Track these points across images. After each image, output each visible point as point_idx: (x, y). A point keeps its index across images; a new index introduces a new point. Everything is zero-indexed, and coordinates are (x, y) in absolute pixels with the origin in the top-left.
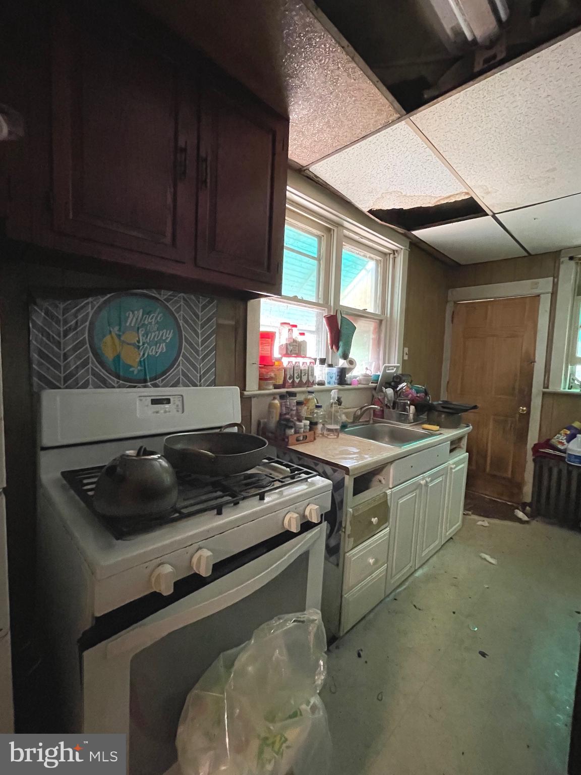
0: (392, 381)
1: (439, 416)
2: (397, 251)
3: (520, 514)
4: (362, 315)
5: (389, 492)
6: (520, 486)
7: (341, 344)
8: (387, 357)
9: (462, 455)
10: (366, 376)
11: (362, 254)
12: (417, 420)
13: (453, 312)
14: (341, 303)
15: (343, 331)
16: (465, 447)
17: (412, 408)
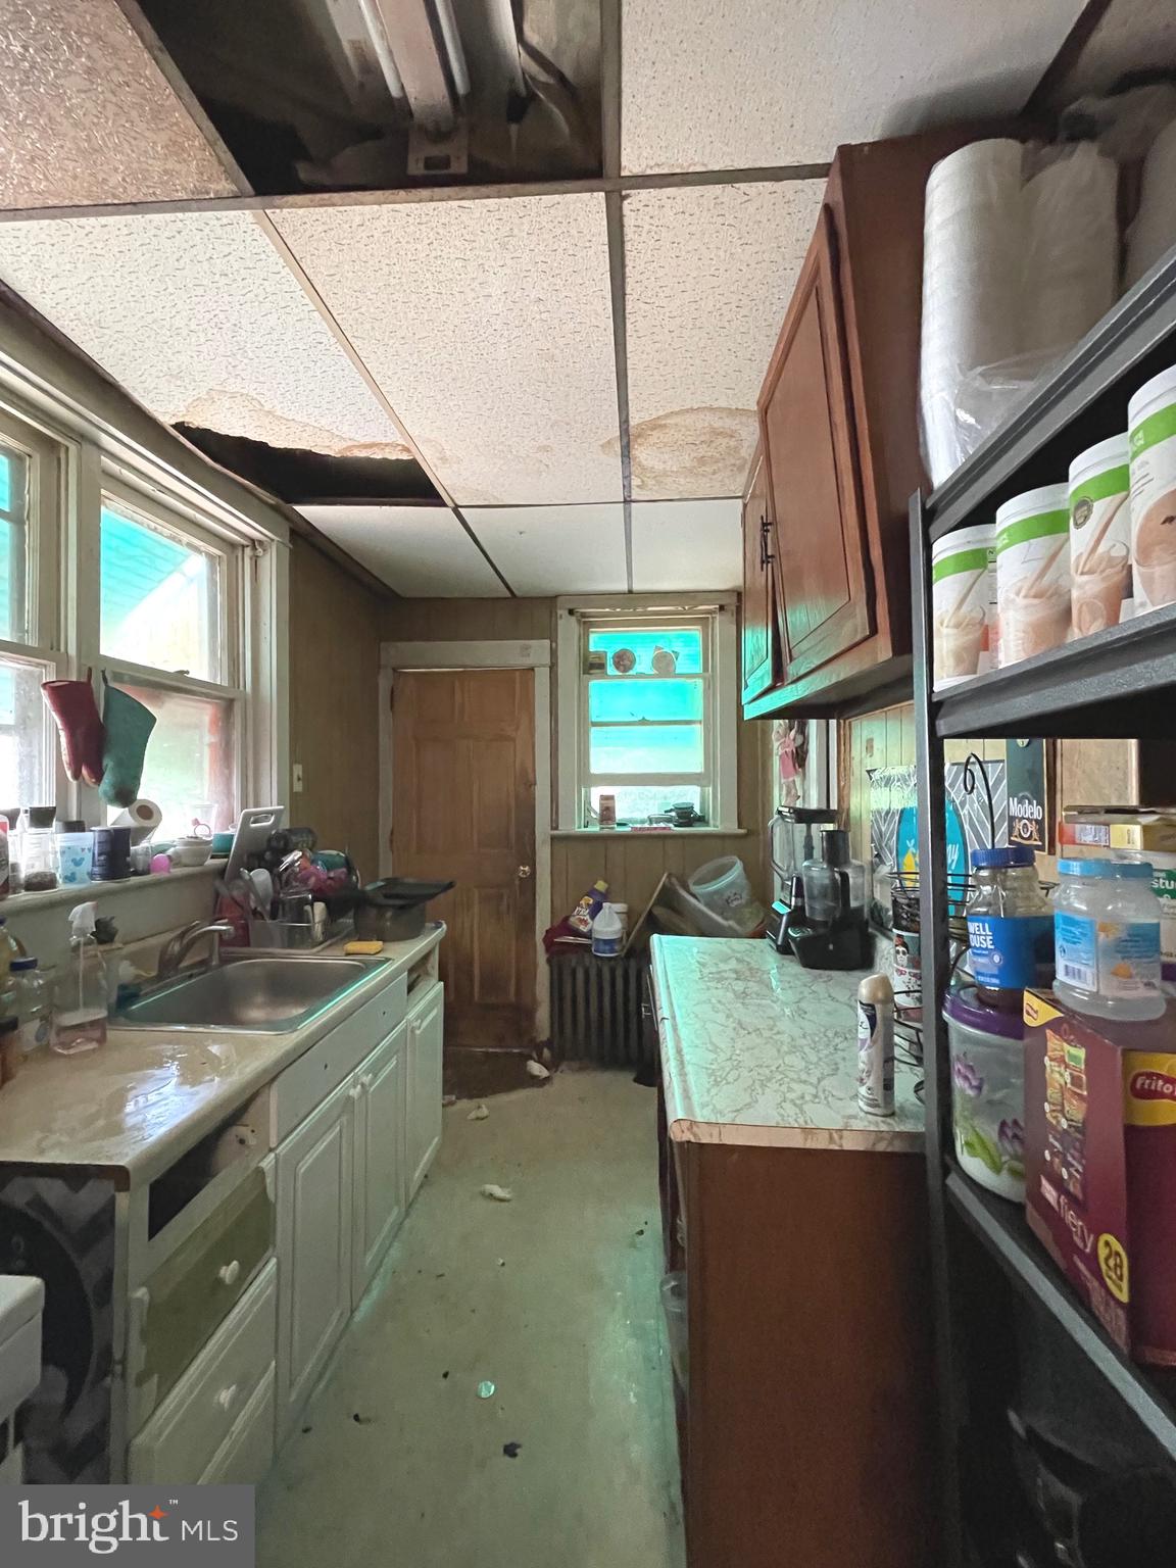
0: (264, 850)
1: (381, 916)
2: (261, 542)
3: (536, 1068)
4: (176, 685)
5: (267, 1163)
7: (108, 763)
8: (250, 792)
9: (433, 990)
10: (195, 842)
11: (167, 532)
12: (332, 935)
13: (392, 692)
15: (115, 729)
16: (435, 972)
17: (319, 907)
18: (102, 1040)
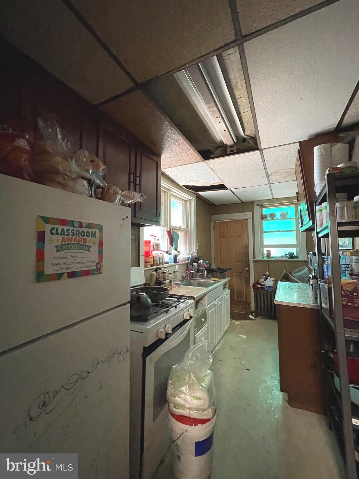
0: (196, 260)
1: (217, 274)
2: (191, 200)
3: (251, 317)
4: (179, 229)
5: (206, 308)
6: (249, 304)
7: (174, 244)
8: (190, 249)
9: (228, 291)
10: (184, 258)
11: (177, 201)
12: (208, 277)
13: (214, 226)
14: (172, 225)
15: (174, 237)
16: (228, 287)
17: (206, 271)
18: (180, 287)
